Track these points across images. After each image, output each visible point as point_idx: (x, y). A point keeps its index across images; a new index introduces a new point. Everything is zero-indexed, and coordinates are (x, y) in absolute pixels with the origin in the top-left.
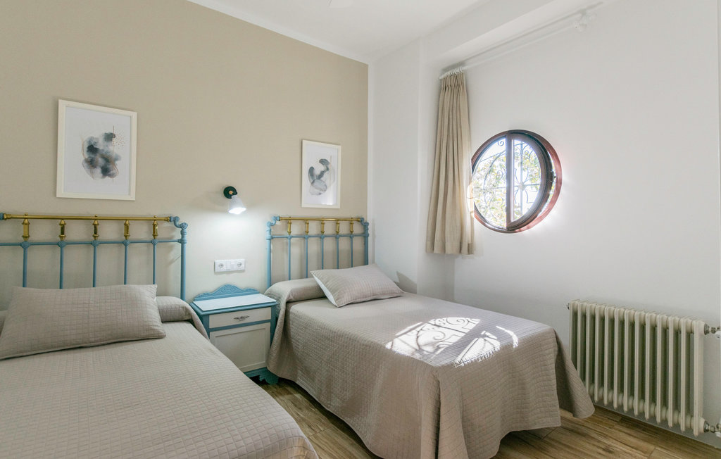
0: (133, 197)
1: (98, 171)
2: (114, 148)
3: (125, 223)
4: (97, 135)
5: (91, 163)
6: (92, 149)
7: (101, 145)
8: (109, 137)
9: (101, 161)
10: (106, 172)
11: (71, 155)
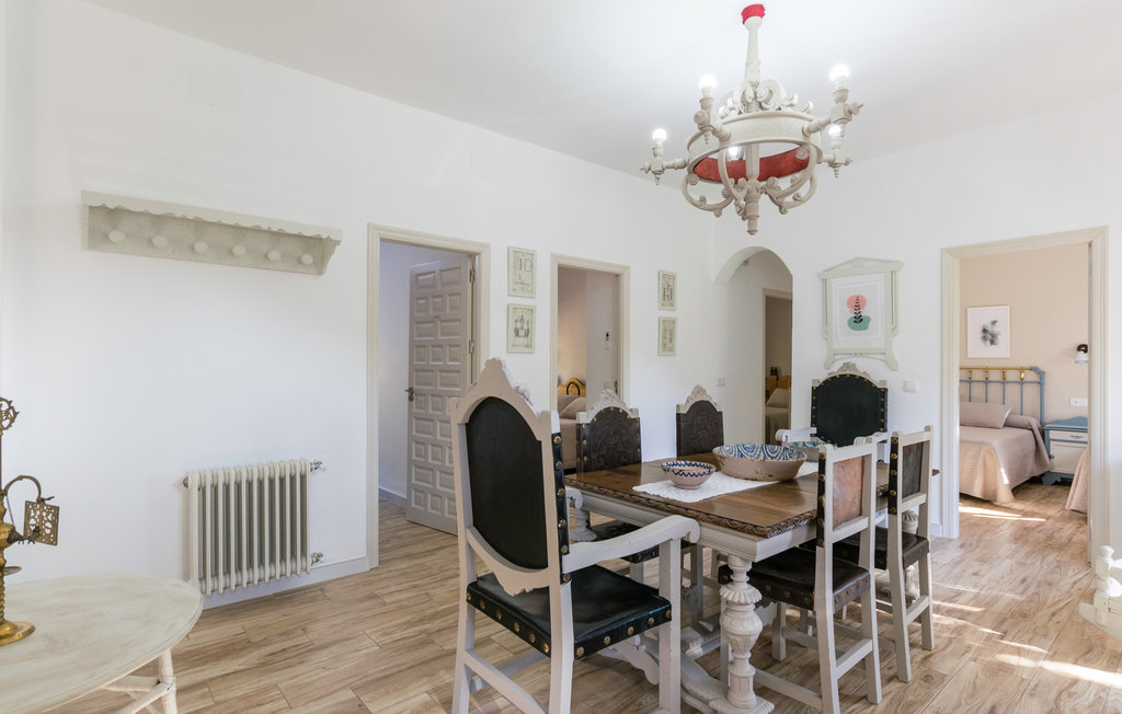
0: (1008, 356)
1: (988, 342)
2: (996, 329)
3: (1004, 371)
4: (987, 322)
5: (984, 338)
6: (985, 331)
7: (989, 329)
8: (994, 323)
9: (990, 337)
10: (992, 342)
11: (975, 334)
